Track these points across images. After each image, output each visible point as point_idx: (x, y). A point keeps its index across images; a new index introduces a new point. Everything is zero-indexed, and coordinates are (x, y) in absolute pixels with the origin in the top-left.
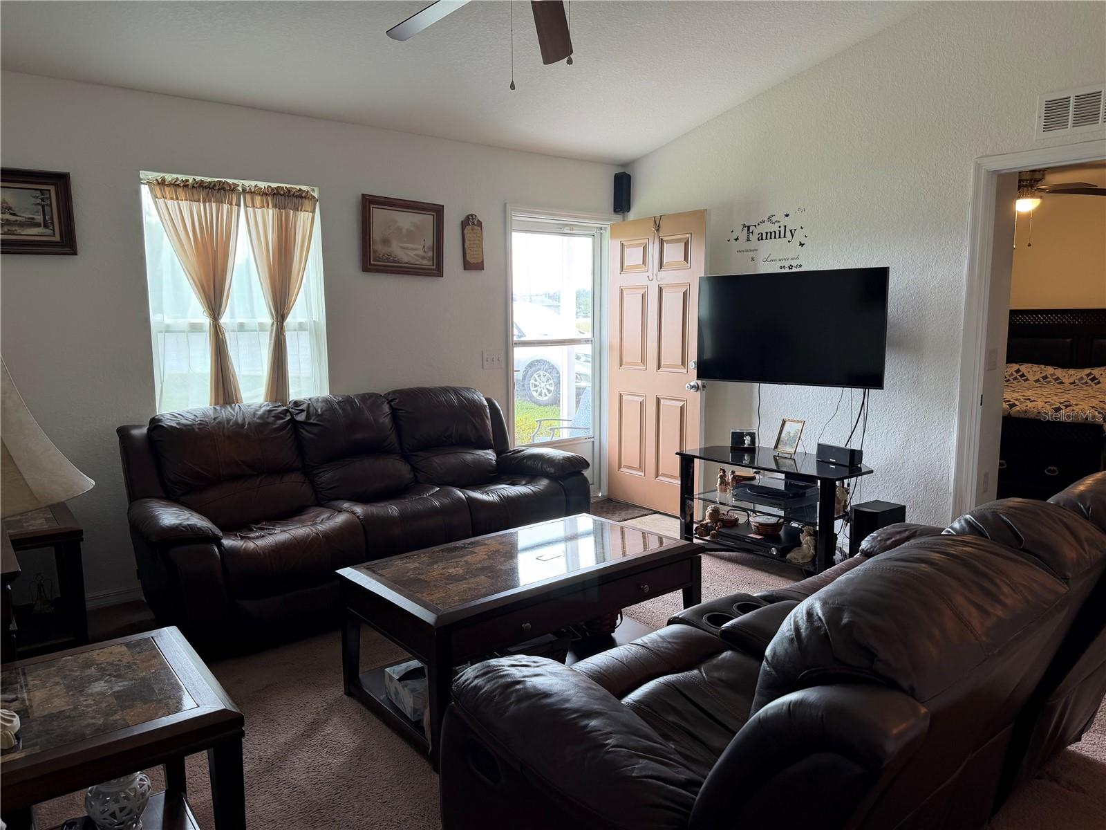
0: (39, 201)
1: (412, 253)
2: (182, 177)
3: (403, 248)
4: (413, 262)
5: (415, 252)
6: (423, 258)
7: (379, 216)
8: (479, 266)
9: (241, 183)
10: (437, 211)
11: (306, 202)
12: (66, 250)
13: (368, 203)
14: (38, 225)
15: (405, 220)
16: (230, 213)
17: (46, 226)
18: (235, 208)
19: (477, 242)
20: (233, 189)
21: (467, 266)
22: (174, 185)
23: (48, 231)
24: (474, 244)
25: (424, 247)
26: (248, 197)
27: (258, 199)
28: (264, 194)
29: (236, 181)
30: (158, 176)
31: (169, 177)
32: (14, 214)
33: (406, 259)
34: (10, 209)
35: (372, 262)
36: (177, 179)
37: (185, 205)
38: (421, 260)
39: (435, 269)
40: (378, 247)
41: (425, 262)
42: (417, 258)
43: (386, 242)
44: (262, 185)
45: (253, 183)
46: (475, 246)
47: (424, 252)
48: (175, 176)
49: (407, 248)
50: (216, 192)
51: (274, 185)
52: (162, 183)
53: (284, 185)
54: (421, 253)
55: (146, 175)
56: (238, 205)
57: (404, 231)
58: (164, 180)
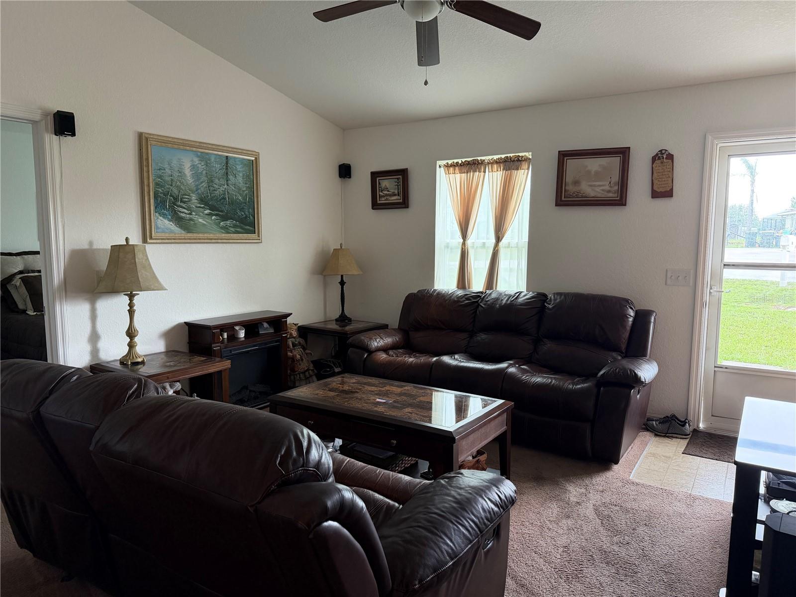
0: (397, 183)
1: (598, 189)
2: (455, 161)
3: (591, 186)
4: (599, 195)
5: (602, 188)
6: (609, 191)
7: (572, 164)
8: (669, 194)
9: (487, 158)
10: (623, 153)
11: (524, 163)
12: (403, 206)
13: (564, 156)
14: (395, 195)
15: (594, 164)
16: (479, 177)
17: (398, 195)
18: (482, 174)
19: (666, 173)
20: (483, 162)
21: (655, 195)
22: (453, 165)
23: (399, 197)
24: (662, 175)
25: (610, 182)
26: (490, 166)
27: (495, 166)
28: (498, 162)
29: (483, 158)
30: (444, 162)
31: (450, 162)
32: (388, 191)
33: (592, 194)
34: (387, 189)
35: (563, 199)
36: (454, 162)
37: (458, 176)
38: (606, 194)
39: (620, 201)
40: (571, 188)
41: (611, 195)
42: (603, 192)
43: (576, 183)
44: (496, 157)
45: (490, 157)
46: (664, 176)
47: (611, 187)
48: (452, 161)
49: (594, 186)
50: (473, 166)
51: (503, 156)
52: (448, 166)
53: (509, 155)
54: (607, 188)
55: (439, 163)
56: (485, 172)
57: (593, 173)
58: (447, 163)
